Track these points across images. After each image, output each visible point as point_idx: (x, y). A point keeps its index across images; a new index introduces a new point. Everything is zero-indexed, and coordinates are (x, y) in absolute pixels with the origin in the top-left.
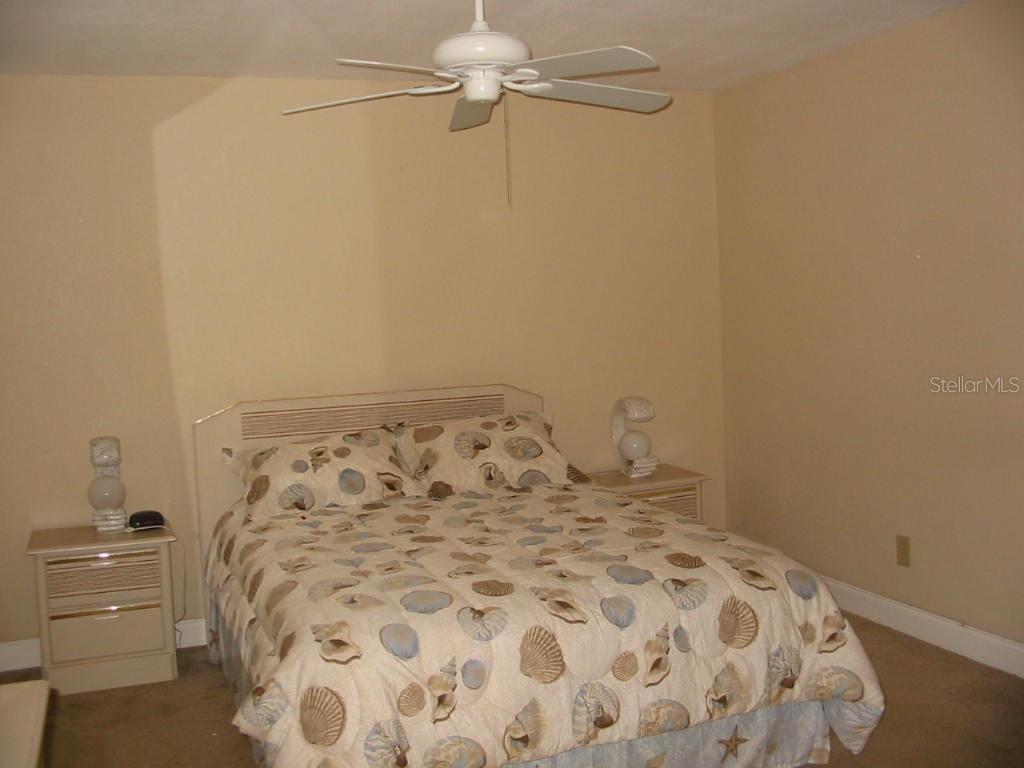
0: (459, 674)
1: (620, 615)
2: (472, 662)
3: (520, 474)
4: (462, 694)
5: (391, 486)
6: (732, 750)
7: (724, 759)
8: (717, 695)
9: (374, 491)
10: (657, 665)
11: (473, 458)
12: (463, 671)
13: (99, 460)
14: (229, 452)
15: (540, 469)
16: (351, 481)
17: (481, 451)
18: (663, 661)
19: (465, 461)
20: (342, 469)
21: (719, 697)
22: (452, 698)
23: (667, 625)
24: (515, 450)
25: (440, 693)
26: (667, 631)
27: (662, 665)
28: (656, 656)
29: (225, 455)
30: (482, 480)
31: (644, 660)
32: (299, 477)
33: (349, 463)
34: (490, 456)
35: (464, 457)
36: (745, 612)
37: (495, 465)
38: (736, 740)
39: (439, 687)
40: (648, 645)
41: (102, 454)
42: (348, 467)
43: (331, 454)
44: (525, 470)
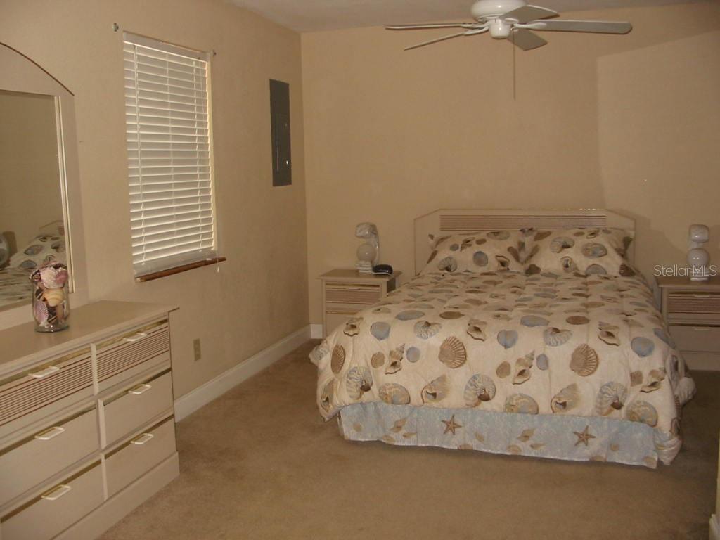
0: (405, 353)
1: (507, 340)
2: (413, 348)
3: (587, 266)
4: (405, 363)
5: (503, 264)
6: (583, 440)
7: (577, 444)
8: (560, 400)
9: (493, 265)
10: (522, 373)
11: (559, 252)
12: (408, 352)
13: (358, 235)
14: (432, 237)
15: (601, 264)
16: (480, 259)
17: (566, 249)
18: (526, 372)
19: (553, 254)
20: (476, 251)
21: (561, 402)
22: (400, 363)
23: (534, 352)
24: (587, 251)
25: (394, 360)
26: (533, 355)
27: (524, 374)
28: (522, 368)
29: (429, 238)
30: (561, 268)
31: (515, 369)
32: (452, 253)
33: (481, 248)
34: (570, 253)
35: (553, 252)
36: (592, 355)
37: (571, 259)
38: (587, 435)
39: (394, 357)
40: (519, 361)
41: (360, 231)
42: (480, 250)
43: (474, 242)
44: (591, 264)
